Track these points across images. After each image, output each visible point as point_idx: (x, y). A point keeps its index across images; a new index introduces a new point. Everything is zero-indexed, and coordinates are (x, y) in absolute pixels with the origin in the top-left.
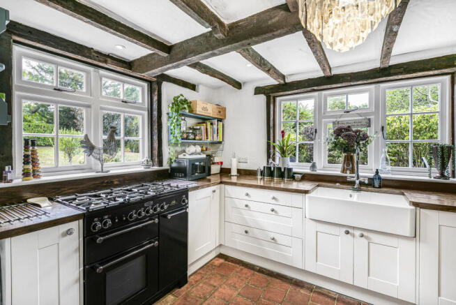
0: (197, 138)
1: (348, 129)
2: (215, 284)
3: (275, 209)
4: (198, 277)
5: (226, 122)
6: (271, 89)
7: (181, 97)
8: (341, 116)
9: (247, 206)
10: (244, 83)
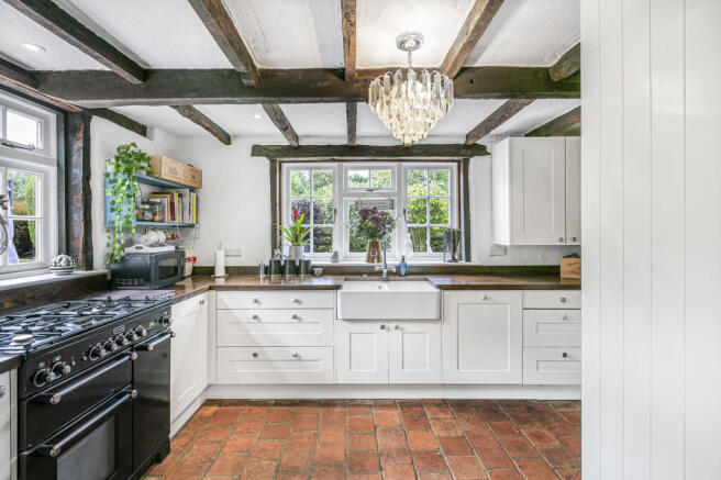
0: (157, 218)
1: (374, 211)
2: (219, 439)
3: (298, 315)
4: (184, 441)
5: (203, 193)
6: (277, 151)
7: (132, 148)
8: (364, 195)
9: (255, 317)
10: (236, 136)
